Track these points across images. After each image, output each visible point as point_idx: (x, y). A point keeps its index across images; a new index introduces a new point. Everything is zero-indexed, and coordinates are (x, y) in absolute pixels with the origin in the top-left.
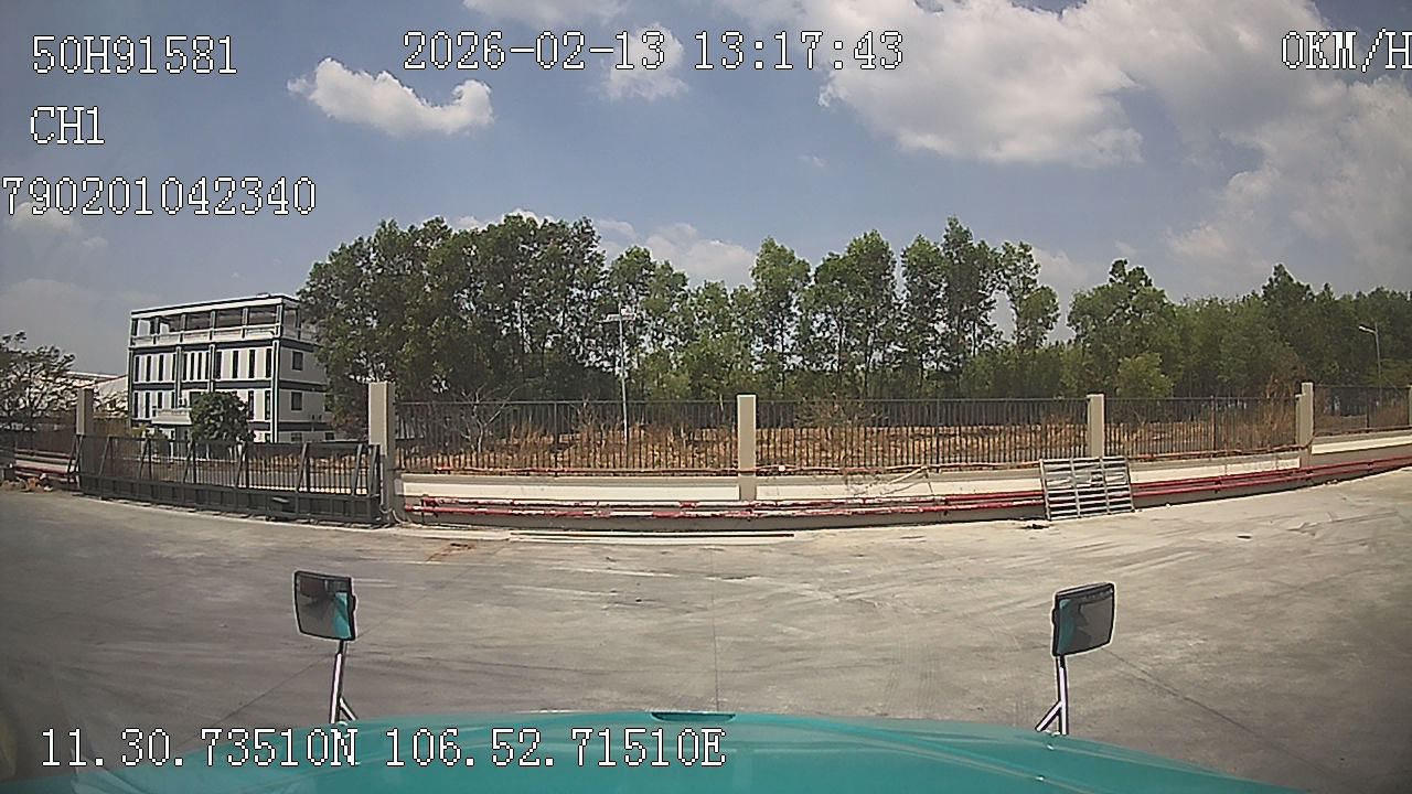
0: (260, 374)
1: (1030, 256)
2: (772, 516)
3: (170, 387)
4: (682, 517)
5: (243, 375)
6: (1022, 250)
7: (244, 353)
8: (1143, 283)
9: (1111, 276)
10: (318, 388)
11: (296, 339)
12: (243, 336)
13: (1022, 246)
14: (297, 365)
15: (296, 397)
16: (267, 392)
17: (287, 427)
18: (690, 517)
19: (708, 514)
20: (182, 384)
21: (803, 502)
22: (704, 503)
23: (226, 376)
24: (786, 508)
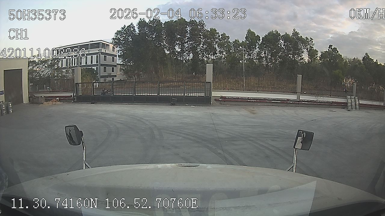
0: (94, 62)
1: (313, 41)
2: (303, 103)
3: (66, 68)
4: (287, 103)
5: (89, 63)
6: (311, 40)
7: (89, 57)
8: (336, 51)
9: (329, 48)
10: (110, 66)
11: (105, 52)
12: (89, 52)
13: (311, 38)
14: (105, 60)
15: (105, 68)
16: (96, 67)
17: (103, 77)
18: (288, 103)
19: (292, 102)
20: (69, 67)
21: (309, 101)
22: (290, 100)
23: (84, 63)
24: (306, 102)
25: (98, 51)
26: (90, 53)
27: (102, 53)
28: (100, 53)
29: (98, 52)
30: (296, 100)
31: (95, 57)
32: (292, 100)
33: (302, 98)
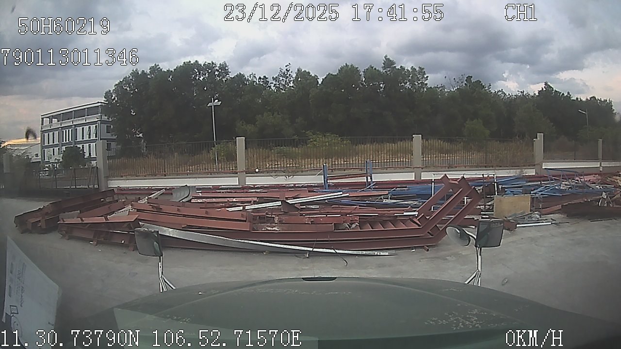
0: (93, 137)
3: (57, 145)
5: (86, 138)
11: (107, 120)
13: (421, 68)
14: (108, 132)
15: (109, 145)
16: (96, 144)
20: (62, 144)
21: (265, 186)
22: (222, 187)
23: (79, 139)
24: (258, 188)
25: (97, 118)
26: (87, 122)
27: (102, 122)
28: (99, 122)
29: (97, 120)
30: (238, 187)
31: (93, 127)
32: (224, 187)
33: (251, 181)
